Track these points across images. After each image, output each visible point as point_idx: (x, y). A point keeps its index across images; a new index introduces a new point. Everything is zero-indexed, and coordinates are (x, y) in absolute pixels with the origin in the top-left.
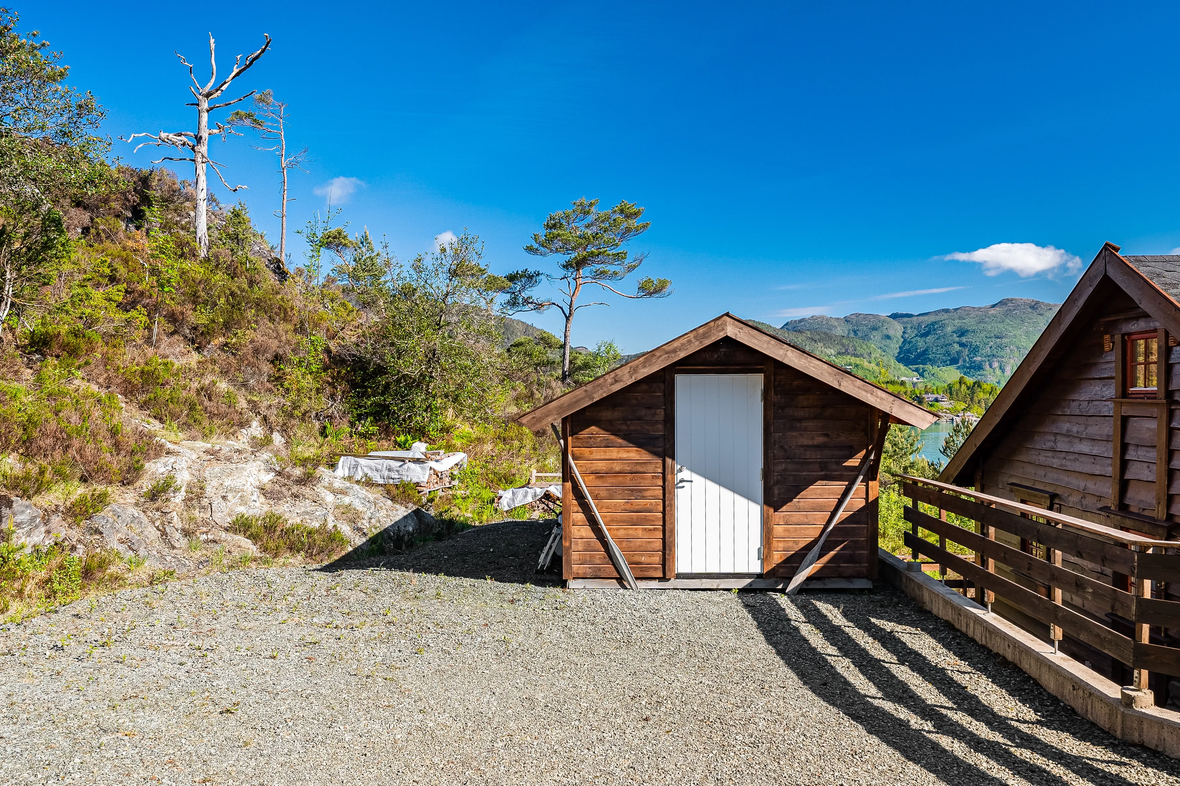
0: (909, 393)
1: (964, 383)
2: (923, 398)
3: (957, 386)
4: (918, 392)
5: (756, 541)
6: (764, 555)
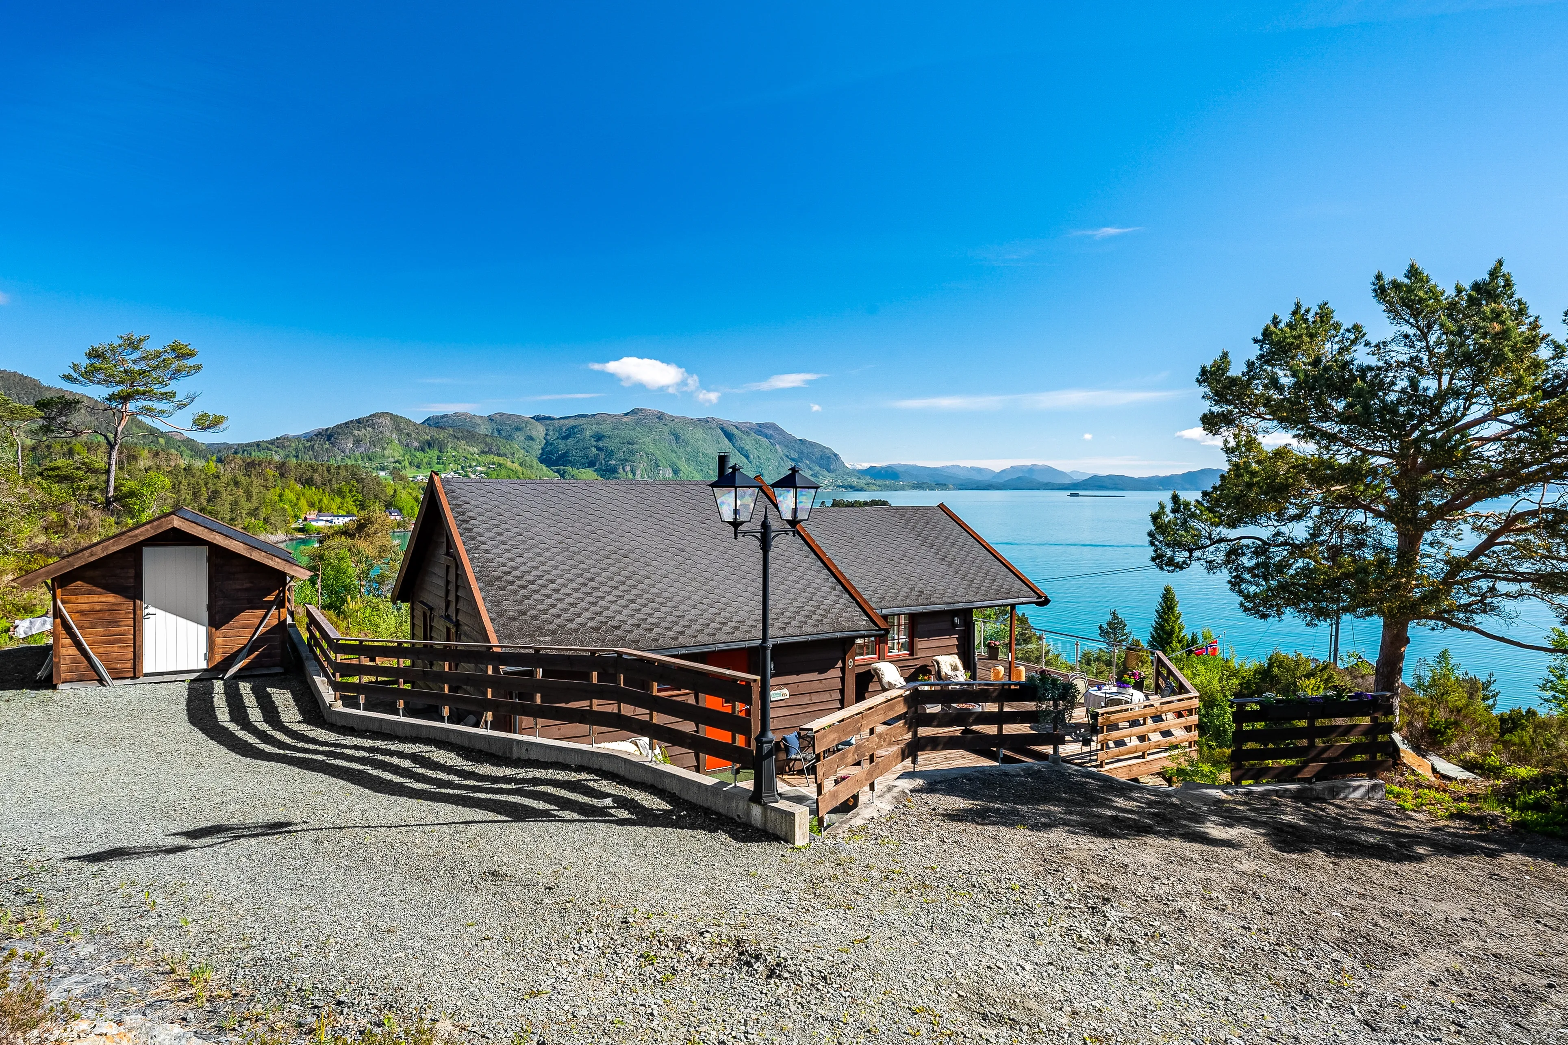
5: (203, 649)
6: (209, 657)
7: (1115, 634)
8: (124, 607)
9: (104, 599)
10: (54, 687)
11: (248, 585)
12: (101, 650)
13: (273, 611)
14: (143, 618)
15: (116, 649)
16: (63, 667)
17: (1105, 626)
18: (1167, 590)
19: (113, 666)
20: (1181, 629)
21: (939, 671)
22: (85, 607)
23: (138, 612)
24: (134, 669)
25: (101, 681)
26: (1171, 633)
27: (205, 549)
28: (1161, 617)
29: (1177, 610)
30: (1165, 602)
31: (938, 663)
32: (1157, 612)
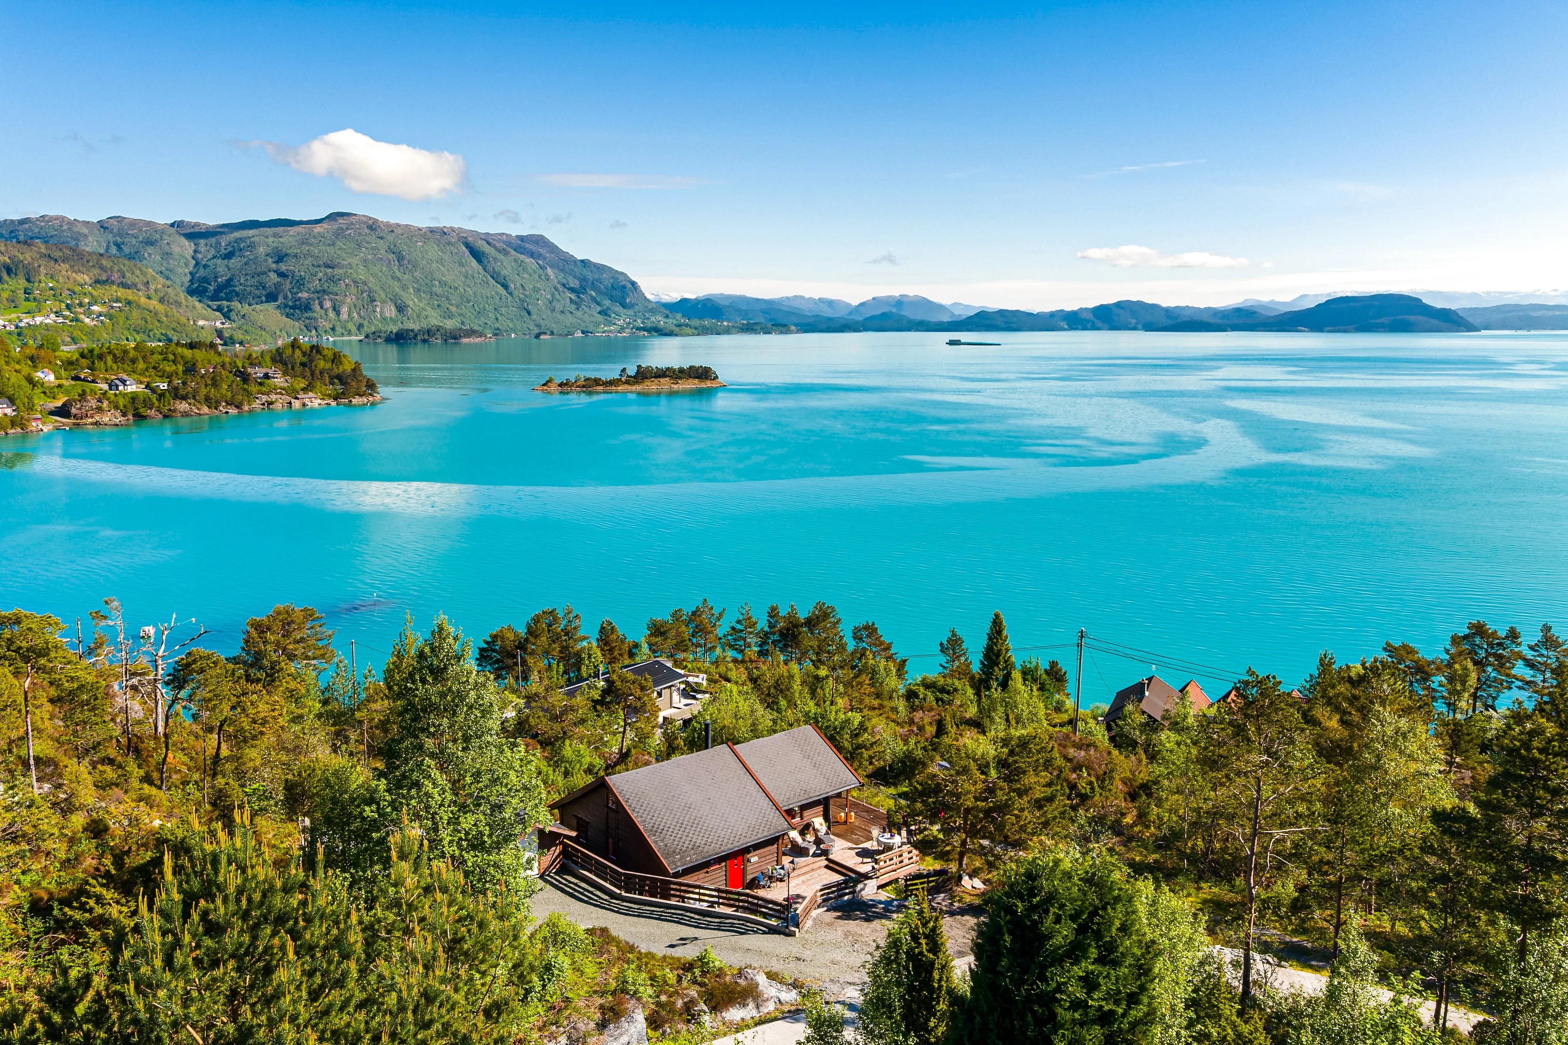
0: (228, 365)
1: (299, 347)
2: (249, 374)
3: (289, 351)
4: (240, 365)
6: (539, 869)
7: (954, 650)
11: (550, 839)
13: (558, 847)
17: (945, 643)
18: (997, 616)
20: (1007, 650)
26: (998, 655)
28: (990, 639)
29: (1005, 633)
30: (994, 627)
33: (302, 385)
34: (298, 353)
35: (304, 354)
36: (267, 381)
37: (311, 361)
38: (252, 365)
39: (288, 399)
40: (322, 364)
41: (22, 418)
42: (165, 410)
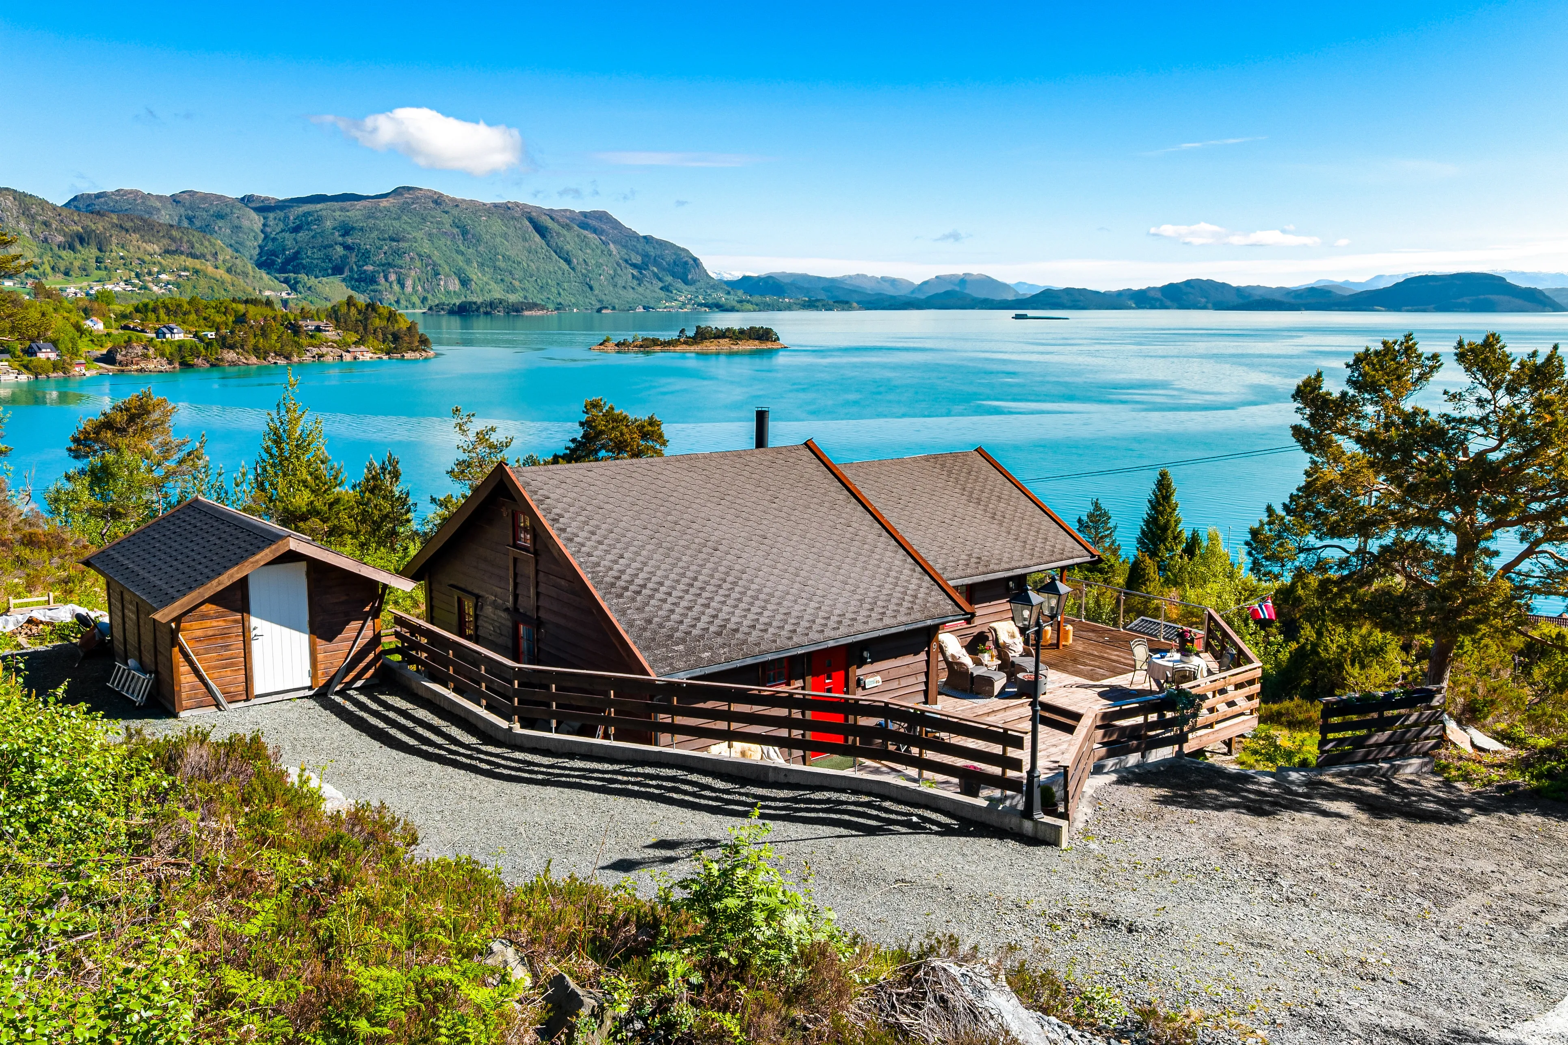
0: (279, 318)
1: (354, 305)
2: (300, 326)
3: (344, 309)
4: (292, 317)
5: (307, 666)
6: (314, 675)
7: (1096, 529)
8: (234, 630)
9: (215, 624)
10: (176, 716)
11: (343, 598)
12: (216, 675)
13: (369, 623)
14: (251, 640)
15: (229, 673)
16: (184, 695)
17: (1085, 518)
18: (1163, 475)
19: (228, 690)
20: (1177, 522)
21: (997, 639)
22: (199, 633)
23: (247, 634)
24: (247, 691)
25: (218, 705)
26: (1165, 528)
27: (303, 565)
28: (1153, 508)
29: (1174, 499)
30: (1159, 490)
31: (995, 630)
32: (1150, 501)
33: (354, 339)
34: (353, 310)
35: (360, 312)
36: (318, 334)
37: (366, 319)
38: (304, 318)
39: (339, 352)
40: (377, 322)
41: (64, 361)
42: (212, 359)
